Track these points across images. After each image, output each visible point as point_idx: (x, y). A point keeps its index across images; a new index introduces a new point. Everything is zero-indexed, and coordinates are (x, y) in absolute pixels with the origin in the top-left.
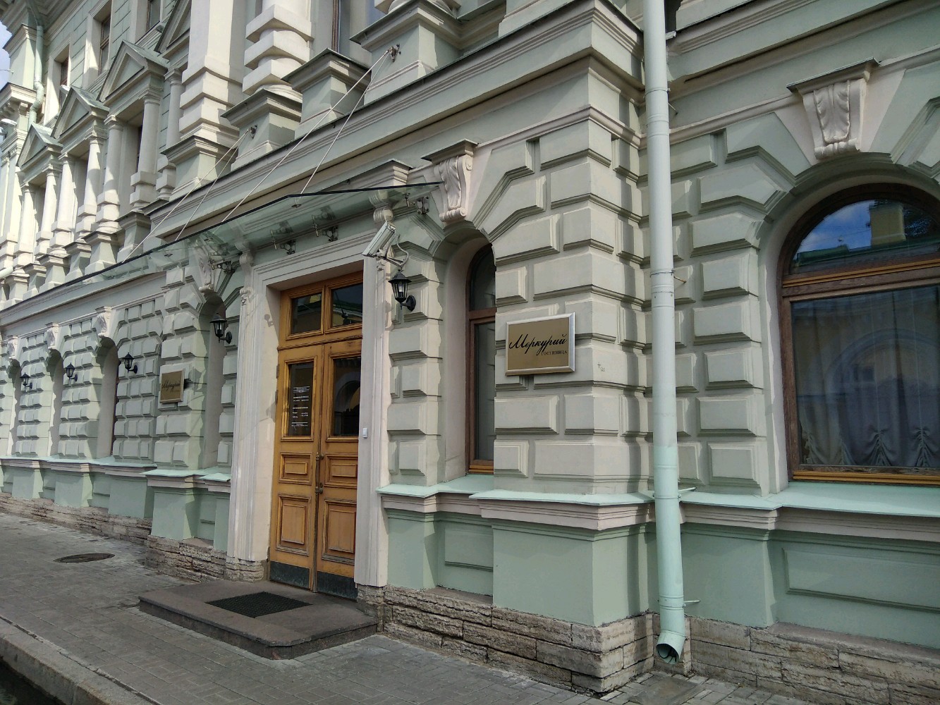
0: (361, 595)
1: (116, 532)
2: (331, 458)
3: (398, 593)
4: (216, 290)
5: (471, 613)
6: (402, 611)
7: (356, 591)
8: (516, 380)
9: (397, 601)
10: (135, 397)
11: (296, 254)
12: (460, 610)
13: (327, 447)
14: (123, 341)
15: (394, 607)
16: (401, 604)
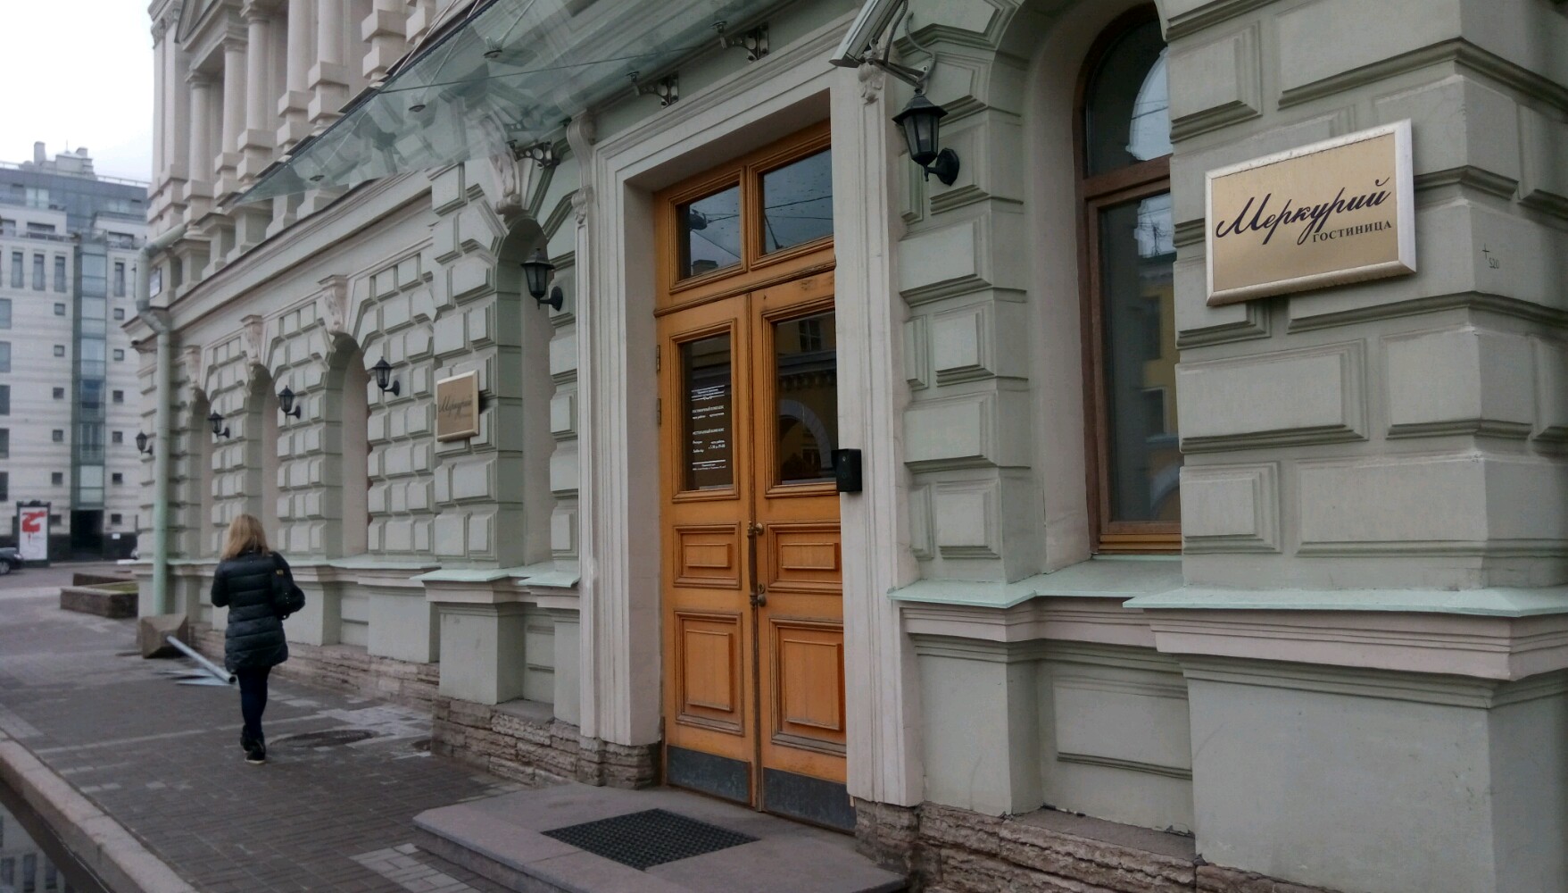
0: (866, 822)
1: (384, 689)
2: (779, 532)
3: (951, 821)
4: (526, 204)
5: (1139, 876)
6: (962, 862)
7: (852, 814)
8: (1238, 315)
9: (949, 838)
10: (399, 440)
11: (682, 102)
12: (1108, 867)
13: (770, 508)
14: (372, 338)
15: (944, 852)
16: (958, 846)
